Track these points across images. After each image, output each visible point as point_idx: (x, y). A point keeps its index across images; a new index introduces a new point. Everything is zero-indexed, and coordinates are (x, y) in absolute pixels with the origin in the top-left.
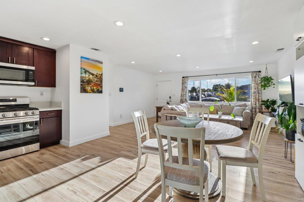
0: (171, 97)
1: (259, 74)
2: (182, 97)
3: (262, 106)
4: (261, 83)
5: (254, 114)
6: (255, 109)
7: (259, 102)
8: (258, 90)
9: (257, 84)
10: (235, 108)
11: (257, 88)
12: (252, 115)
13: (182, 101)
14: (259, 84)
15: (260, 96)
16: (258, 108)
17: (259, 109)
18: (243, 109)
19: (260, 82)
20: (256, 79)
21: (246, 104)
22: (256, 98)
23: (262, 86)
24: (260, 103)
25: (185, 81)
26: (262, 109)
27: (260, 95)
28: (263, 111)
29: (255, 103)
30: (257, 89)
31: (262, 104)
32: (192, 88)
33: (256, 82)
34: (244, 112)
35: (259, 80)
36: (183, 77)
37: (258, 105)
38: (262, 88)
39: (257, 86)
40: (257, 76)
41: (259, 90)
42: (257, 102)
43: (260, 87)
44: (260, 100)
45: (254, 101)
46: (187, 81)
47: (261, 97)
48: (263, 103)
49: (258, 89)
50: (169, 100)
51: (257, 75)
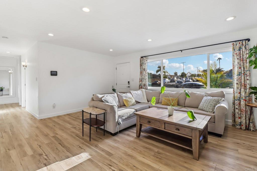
0: (130, 82)
1: (246, 43)
2: (141, 82)
3: (251, 95)
4: (250, 57)
5: (237, 109)
6: (239, 100)
7: (245, 89)
8: (244, 70)
9: (243, 60)
10: (205, 98)
11: (242, 67)
12: (235, 110)
13: (141, 86)
14: (247, 59)
15: (248, 80)
16: (244, 98)
17: (246, 101)
18: (216, 101)
19: (248, 56)
20: (241, 52)
21: (222, 92)
22: (241, 82)
23: (250, 62)
24: (248, 90)
25: (143, 62)
26: (250, 100)
27: (248, 78)
28: (252, 103)
29: (239, 91)
30: (242, 69)
31: (252, 93)
32: (182, 73)
33: (240, 57)
34: (217, 106)
35: (247, 54)
36: (142, 57)
37: (243, 94)
38: (251, 65)
39: (243, 63)
40: (243, 48)
41: (246, 69)
42: (242, 90)
43: (248, 64)
44: (248, 87)
45: (238, 88)
46: (146, 62)
47: (250, 80)
48: (253, 91)
49: (244, 68)
50: (128, 86)
51: (243, 44)
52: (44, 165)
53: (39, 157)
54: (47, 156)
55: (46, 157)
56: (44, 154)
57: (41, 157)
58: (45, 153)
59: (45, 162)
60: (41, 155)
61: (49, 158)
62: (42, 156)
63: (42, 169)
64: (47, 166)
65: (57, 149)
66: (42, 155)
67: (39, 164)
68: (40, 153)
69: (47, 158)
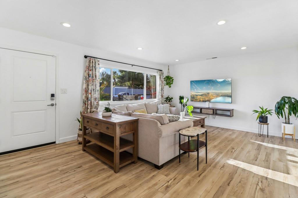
0: (56, 96)
52: (267, 179)
53: (266, 189)
54: (258, 183)
55: (260, 184)
56: (258, 188)
57: (264, 187)
58: (256, 188)
59: (264, 181)
60: (262, 190)
61: (257, 181)
62: (262, 188)
63: (272, 178)
64: (266, 177)
65: (240, 182)
66: (260, 189)
67: (271, 184)
68: (260, 193)
69: (259, 182)
